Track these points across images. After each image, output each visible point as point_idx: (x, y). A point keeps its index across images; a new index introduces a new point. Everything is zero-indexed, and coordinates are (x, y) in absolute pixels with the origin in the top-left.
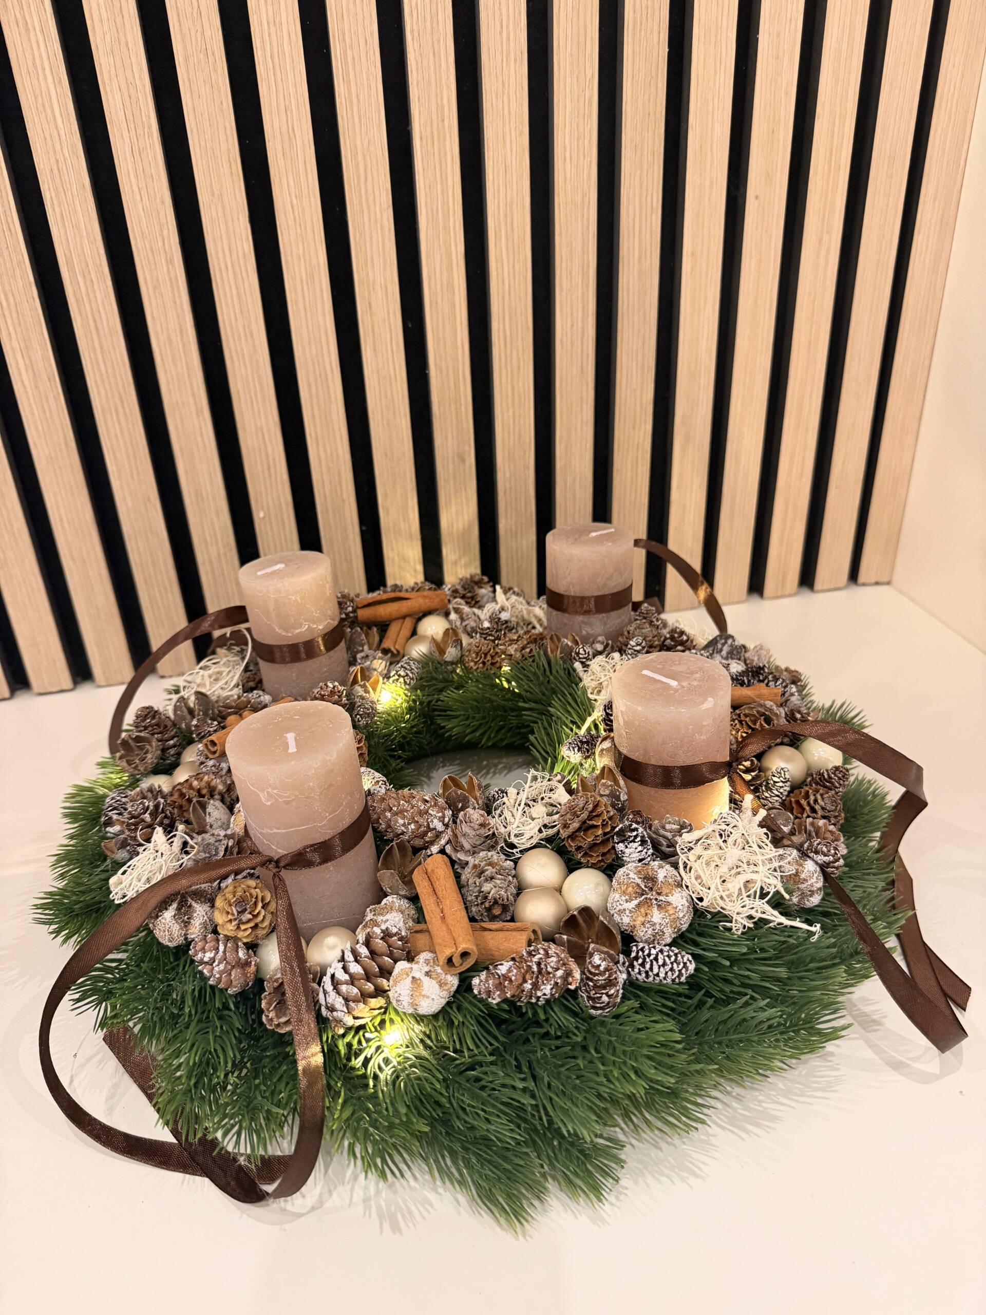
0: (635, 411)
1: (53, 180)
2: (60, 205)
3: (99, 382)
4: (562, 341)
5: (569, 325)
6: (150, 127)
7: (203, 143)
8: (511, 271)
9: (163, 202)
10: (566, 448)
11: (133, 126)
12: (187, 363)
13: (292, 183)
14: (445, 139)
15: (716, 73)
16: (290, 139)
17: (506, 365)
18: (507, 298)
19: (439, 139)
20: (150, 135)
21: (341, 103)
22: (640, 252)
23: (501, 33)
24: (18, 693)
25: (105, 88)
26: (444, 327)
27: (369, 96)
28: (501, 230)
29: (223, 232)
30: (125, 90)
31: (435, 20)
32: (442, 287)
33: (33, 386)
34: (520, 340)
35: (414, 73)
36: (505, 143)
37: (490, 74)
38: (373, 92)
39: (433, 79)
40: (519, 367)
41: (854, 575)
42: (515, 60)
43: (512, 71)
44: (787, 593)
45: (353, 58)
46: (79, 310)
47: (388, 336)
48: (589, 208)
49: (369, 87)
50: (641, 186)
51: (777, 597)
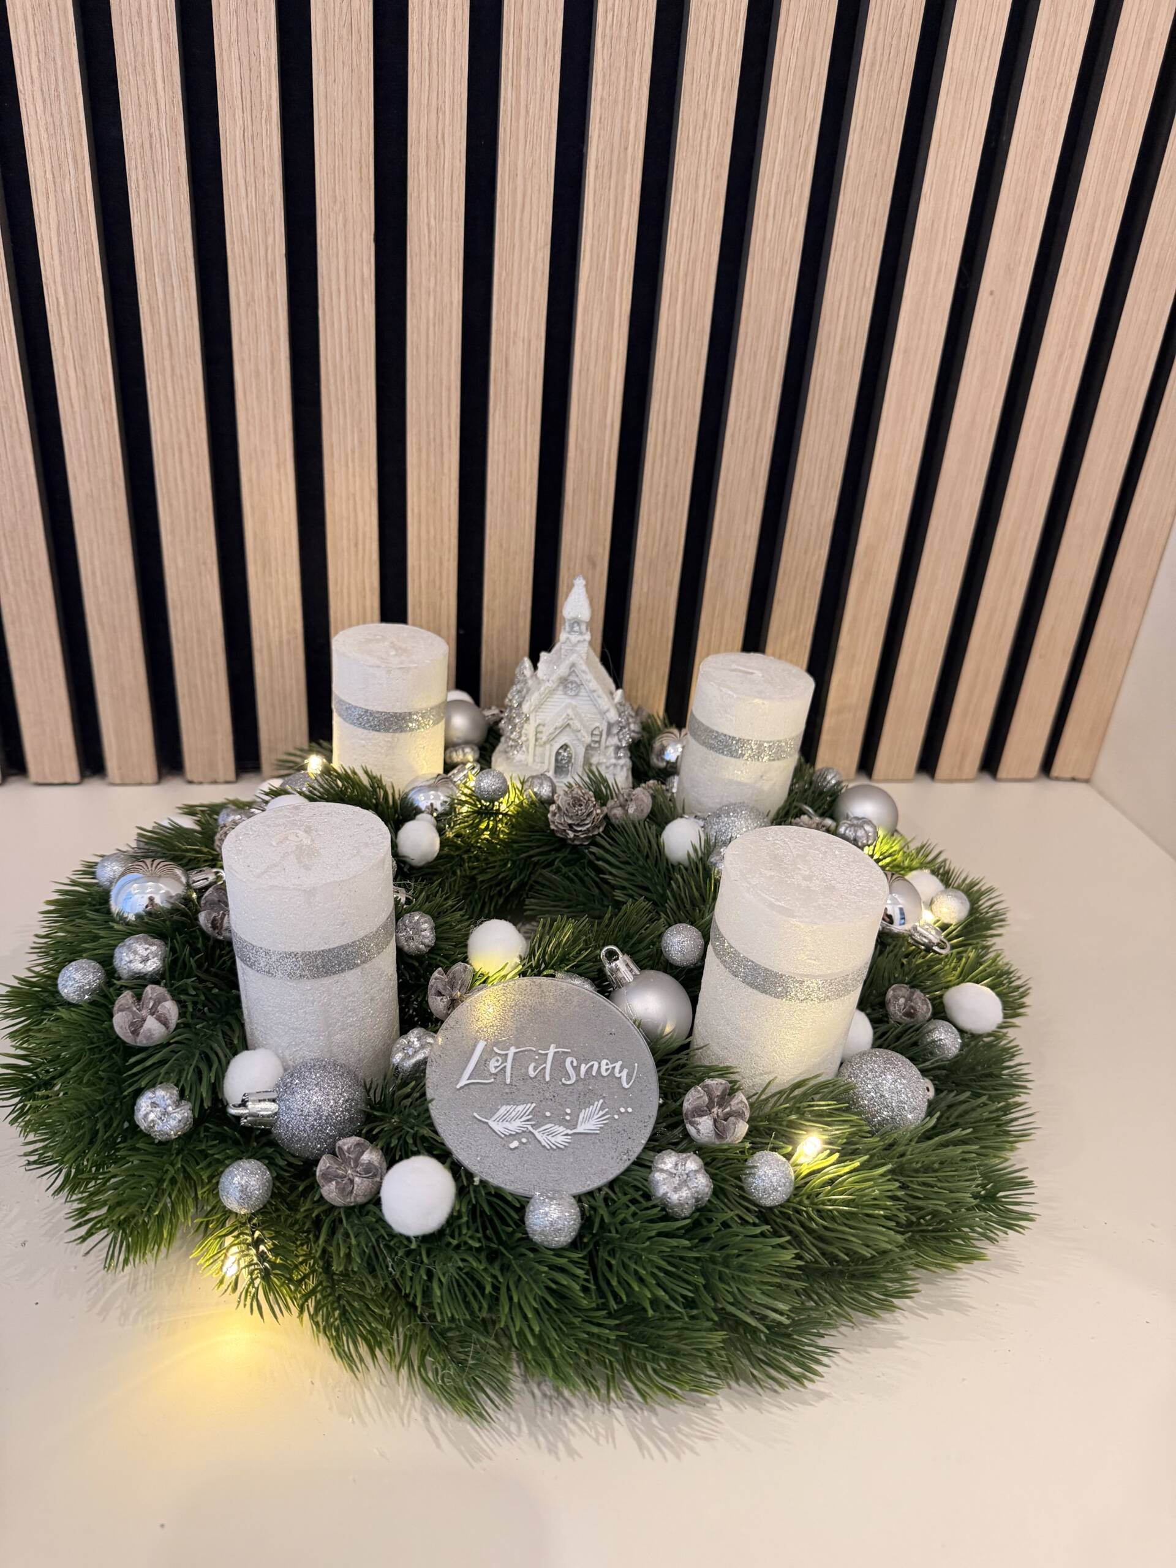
0: (810, 531)
1: (142, 158)
2: (146, 190)
3: (164, 411)
4: (733, 436)
5: (744, 418)
6: (269, 110)
7: (331, 138)
8: (684, 342)
9: (272, 203)
10: (721, 566)
11: (249, 105)
12: (275, 403)
13: (432, 200)
14: (625, 171)
15: (962, 135)
16: (438, 147)
17: (662, 456)
18: (673, 374)
19: (618, 171)
20: (268, 120)
21: (505, 112)
22: (842, 339)
23: (711, 53)
24: (13, 778)
25: (221, 54)
26: (593, 399)
27: (541, 109)
28: (678, 291)
29: (340, 248)
30: (245, 60)
31: (633, 26)
32: (597, 350)
33: (82, 405)
34: (682, 428)
35: (600, 87)
36: (697, 186)
37: (690, 101)
38: (547, 104)
39: (621, 98)
40: (677, 460)
41: (1047, 766)
42: (724, 89)
43: (718, 100)
44: (964, 777)
45: (528, 59)
46: (152, 321)
47: (524, 403)
48: (787, 278)
49: (543, 99)
50: (855, 260)
51: (950, 781)
